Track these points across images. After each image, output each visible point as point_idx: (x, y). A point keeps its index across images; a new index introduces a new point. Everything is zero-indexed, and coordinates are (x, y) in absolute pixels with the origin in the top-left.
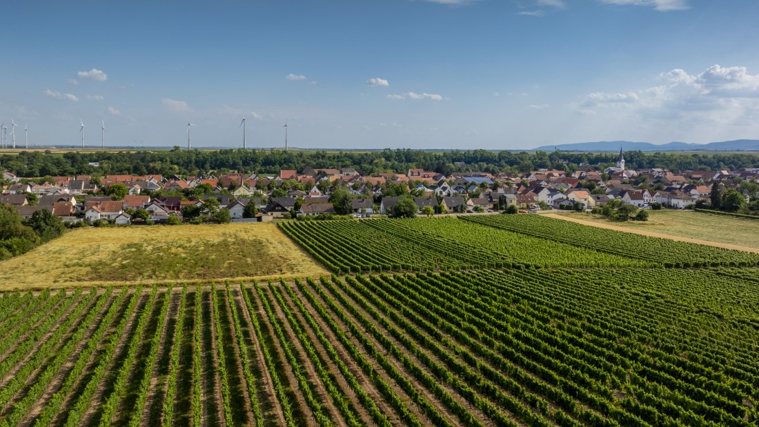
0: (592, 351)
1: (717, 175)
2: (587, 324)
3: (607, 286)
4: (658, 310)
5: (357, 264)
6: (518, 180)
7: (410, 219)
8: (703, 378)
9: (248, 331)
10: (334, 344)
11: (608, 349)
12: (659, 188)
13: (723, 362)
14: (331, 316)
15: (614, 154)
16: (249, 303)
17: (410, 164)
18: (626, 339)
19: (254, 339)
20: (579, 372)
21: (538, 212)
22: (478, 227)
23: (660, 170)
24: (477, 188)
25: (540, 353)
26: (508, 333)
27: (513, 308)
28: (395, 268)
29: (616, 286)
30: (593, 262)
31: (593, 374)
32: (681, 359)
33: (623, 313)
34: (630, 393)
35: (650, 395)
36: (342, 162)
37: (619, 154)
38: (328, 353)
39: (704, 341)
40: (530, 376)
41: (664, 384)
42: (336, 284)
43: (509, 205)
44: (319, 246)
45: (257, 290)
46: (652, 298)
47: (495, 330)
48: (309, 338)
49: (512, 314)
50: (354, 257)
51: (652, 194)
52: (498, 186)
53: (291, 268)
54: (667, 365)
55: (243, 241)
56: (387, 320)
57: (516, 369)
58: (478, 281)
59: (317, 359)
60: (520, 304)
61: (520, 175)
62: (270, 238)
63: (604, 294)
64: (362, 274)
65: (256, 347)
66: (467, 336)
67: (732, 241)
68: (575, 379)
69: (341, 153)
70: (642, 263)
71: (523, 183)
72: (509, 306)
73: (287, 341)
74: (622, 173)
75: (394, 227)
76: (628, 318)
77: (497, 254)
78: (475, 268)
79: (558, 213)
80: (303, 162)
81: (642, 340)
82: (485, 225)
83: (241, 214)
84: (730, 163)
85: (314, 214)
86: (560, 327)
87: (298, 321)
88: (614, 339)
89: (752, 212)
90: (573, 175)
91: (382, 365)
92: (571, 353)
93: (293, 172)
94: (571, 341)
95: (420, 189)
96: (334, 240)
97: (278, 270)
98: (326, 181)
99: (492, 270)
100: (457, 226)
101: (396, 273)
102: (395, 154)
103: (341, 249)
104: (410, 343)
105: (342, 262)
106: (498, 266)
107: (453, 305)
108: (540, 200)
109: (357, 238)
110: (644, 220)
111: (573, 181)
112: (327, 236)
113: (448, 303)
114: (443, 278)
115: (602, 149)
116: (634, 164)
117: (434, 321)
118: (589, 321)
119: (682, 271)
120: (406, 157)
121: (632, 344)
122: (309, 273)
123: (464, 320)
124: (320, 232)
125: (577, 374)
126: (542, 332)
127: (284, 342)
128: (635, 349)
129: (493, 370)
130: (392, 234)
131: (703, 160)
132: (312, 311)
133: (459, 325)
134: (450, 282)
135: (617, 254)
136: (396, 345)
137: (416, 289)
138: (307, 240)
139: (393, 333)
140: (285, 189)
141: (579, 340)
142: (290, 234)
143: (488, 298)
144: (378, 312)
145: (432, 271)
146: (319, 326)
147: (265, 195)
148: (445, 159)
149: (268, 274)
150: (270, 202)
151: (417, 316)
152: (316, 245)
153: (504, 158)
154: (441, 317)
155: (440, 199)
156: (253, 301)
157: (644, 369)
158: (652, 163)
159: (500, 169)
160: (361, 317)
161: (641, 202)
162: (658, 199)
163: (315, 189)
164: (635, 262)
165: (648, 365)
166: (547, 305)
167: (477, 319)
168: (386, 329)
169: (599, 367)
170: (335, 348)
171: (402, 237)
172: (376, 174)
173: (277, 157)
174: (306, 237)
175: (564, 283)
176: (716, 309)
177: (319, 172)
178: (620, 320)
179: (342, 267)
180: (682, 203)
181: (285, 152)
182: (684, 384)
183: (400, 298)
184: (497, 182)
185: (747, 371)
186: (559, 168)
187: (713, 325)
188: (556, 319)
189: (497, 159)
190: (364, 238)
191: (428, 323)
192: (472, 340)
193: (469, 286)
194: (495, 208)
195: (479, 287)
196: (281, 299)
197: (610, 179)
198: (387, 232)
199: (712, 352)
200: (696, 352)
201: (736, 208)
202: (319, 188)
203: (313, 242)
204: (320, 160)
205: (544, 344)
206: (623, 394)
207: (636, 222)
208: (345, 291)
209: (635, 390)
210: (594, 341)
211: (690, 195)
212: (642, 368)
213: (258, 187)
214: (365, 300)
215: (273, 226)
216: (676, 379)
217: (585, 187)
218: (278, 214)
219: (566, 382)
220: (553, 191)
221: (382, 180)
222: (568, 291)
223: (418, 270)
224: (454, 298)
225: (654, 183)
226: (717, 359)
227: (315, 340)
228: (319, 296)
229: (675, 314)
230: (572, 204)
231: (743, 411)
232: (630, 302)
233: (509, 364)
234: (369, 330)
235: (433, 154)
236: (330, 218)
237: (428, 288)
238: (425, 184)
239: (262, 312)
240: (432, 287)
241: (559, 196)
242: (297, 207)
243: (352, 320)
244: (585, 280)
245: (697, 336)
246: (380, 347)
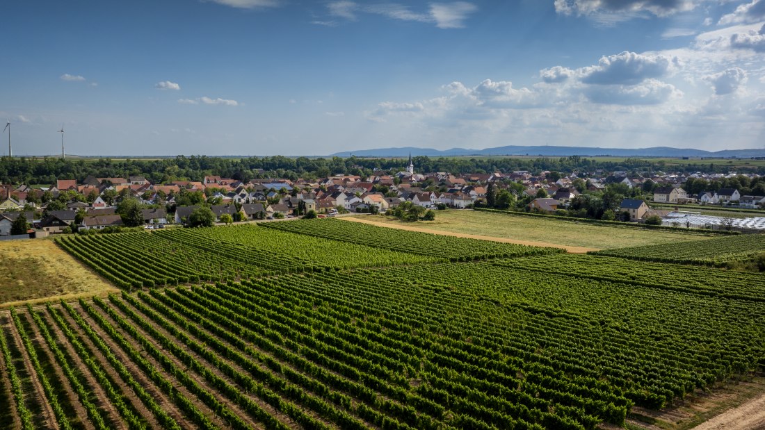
0: (389, 344)
1: (491, 177)
2: (385, 320)
3: (402, 283)
4: (446, 301)
5: (151, 278)
6: (316, 185)
7: (208, 229)
8: (485, 359)
9: (22, 362)
10: (127, 365)
11: (404, 341)
12: (443, 190)
13: (501, 342)
14: (123, 336)
15: (404, 159)
16: (23, 331)
17: (205, 171)
18: (418, 330)
19: (30, 370)
20: (378, 365)
21: (336, 216)
22: (279, 233)
23: (444, 173)
24: (276, 194)
25: (342, 352)
26: (311, 336)
27: (315, 310)
28: (193, 280)
29: (409, 282)
30: (388, 261)
31: (390, 366)
32: (466, 343)
33: (416, 306)
34: (425, 380)
35: (442, 379)
36: (130, 170)
37: (408, 159)
38: (122, 376)
39: (485, 325)
40: (333, 375)
41: (453, 368)
42: (128, 301)
43: (309, 210)
44: (106, 262)
45: (32, 315)
46: (440, 290)
47: (298, 333)
48: (97, 362)
49: (314, 316)
50: (146, 271)
51: (438, 196)
52: (297, 192)
53: (74, 288)
54: (455, 350)
55: (13, 261)
56: (186, 334)
57: (320, 370)
58: (280, 287)
59: (108, 383)
60: (322, 306)
61: (318, 180)
62: (46, 255)
63: (398, 290)
64: (156, 288)
65: (34, 378)
66: (271, 343)
67: (505, 235)
68: (376, 372)
69: (128, 161)
70: (431, 259)
71: (321, 189)
72: (311, 309)
73: (71, 367)
74: (411, 177)
75: (190, 237)
76: (420, 311)
77: (298, 259)
78: (277, 274)
79: (355, 217)
80: (84, 170)
81: (433, 330)
82: (286, 231)
83: (9, 231)
84: (502, 167)
85: (98, 227)
86: (360, 325)
87: (84, 345)
88: (409, 331)
89: (519, 209)
90: (368, 180)
91: (181, 381)
92: (370, 348)
93: (72, 182)
94: (370, 336)
95: (217, 196)
96: (123, 254)
97: (58, 290)
98: (112, 191)
99: (293, 275)
100: (257, 233)
101: (194, 285)
102: (189, 161)
103: (132, 264)
104: (211, 355)
105: (133, 277)
106: (300, 271)
107: (255, 313)
108: (338, 204)
109: (150, 251)
110: (431, 220)
111: (367, 186)
112: (115, 250)
113: (250, 312)
114: (244, 286)
115: (394, 155)
116: (422, 168)
117: (237, 331)
118: (386, 316)
119: (465, 264)
120: (201, 164)
121: (425, 334)
122: (95, 292)
123: (267, 327)
124: (107, 247)
125: (376, 368)
126: (343, 331)
127: (68, 369)
128: (427, 338)
129: (297, 373)
130: (188, 245)
131: (480, 164)
132: (100, 332)
133: (262, 332)
134: (251, 289)
135: (409, 252)
136: (196, 359)
137: (216, 300)
138: (92, 256)
139: (193, 348)
140: (63, 201)
141: (378, 335)
142: (71, 250)
143: (290, 303)
144: (175, 327)
145: (232, 280)
146: (109, 347)
147: (38, 208)
148: (243, 165)
149: (45, 296)
150: (46, 216)
151: (218, 328)
152: (102, 260)
153: (302, 164)
154: (244, 326)
155: (238, 207)
156: (27, 327)
157: (436, 356)
158: (437, 167)
159: (299, 175)
160: (157, 334)
161: (429, 203)
162: (442, 200)
163: (99, 200)
164: (425, 258)
165: (439, 352)
166: (347, 304)
167: (280, 325)
168: (185, 344)
169: (397, 358)
170: (129, 369)
171: (199, 247)
172: (168, 182)
173: (53, 166)
174: (90, 253)
175: (362, 283)
176: (493, 296)
177: (104, 182)
178: (413, 313)
179: (134, 282)
180: (463, 203)
181: (62, 160)
182: (470, 366)
183: (200, 311)
184: (296, 188)
185: (519, 348)
186: (355, 173)
187: (491, 311)
188: (356, 318)
189: (295, 165)
190: (157, 250)
191: (230, 334)
192: (276, 346)
193: (271, 293)
194: (295, 214)
195: (282, 293)
196: (62, 323)
197: (401, 182)
198: (183, 243)
199: (491, 335)
200: (479, 336)
201: (507, 206)
202: (104, 198)
203: (99, 258)
204: (105, 168)
205: (346, 343)
206: (419, 382)
207: (424, 222)
208: (138, 308)
209: (428, 376)
210: (391, 335)
211: (470, 196)
212: (434, 355)
213: (29, 199)
214: (160, 316)
215: (50, 243)
216: (463, 362)
217: (379, 191)
218: (57, 229)
219: (367, 377)
220: (350, 196)
221: (176, 189)
222: (366, 290)
223: (217, 280)
224: (256, 306)
225: (439, 185)
226: (495, 341)
227: (105, 363)
228: (108, 315)
229: (460, 304)
230: (367, 207)
231: (517, 383)
232: (422, 296)
233: (313, 365)
234: (166, 346)
235: (230, 161)
236: (118, 231)
237: (229, 298)
238: (222, 192)
239: (40, 338)
240: (233, 296)
241: (356, 199)
242: (78, 220)
243: (147, 338)
244: (382, 278)
245: (478, 322)
246: (179, 363)
